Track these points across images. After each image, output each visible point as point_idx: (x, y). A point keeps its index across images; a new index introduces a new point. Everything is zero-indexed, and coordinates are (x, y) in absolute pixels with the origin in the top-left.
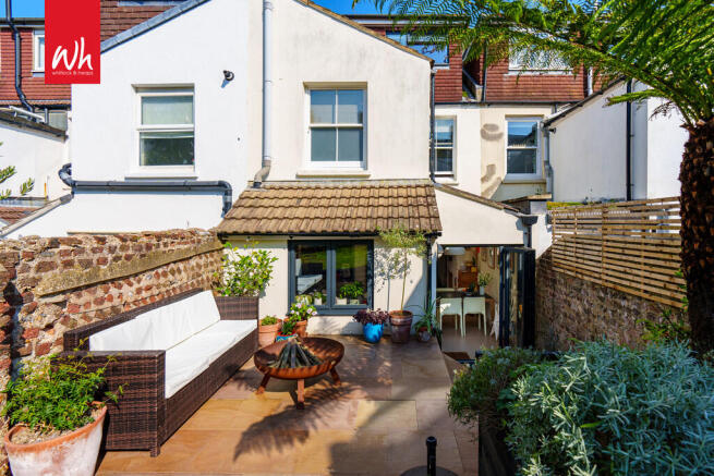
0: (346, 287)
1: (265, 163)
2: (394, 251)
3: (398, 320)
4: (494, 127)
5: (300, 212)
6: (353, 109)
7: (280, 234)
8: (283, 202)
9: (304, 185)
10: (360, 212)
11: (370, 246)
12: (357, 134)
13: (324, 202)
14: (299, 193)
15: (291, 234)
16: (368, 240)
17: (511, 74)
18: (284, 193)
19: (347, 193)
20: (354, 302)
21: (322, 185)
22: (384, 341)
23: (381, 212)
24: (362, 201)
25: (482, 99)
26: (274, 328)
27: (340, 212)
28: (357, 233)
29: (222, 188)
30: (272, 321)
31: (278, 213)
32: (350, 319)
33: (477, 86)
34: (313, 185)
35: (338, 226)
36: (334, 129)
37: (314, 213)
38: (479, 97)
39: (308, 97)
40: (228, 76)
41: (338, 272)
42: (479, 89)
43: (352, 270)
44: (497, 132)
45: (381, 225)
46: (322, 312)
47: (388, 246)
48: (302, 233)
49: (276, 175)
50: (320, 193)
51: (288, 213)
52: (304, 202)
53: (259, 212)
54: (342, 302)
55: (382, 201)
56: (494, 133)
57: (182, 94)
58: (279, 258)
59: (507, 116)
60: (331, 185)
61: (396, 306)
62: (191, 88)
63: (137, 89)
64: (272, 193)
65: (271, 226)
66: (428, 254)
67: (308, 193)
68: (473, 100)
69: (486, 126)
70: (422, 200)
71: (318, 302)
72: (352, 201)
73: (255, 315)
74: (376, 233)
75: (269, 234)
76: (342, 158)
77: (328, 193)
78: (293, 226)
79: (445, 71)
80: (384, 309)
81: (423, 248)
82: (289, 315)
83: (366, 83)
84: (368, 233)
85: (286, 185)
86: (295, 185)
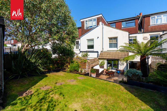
0: (115, 66)
1: (103, 49)
2: (122, 62)
3: (122, 71)
4: (146, 37)
5: (108, 56)
6: (116, 40)
7: (106, 59)
8: (106, 54)
9: (108, 52)
10: (117, 56)
11: (118, 61)
12: (116, 44)
13: (111, 54)
14: (108, 53)
15: (107, 59)
16: (118, 60)
17: (151, 26)
18: (106, 53)
19: (115, 53)
20: (116, 68)
21: (111, 52)
22: (120, 74)
23: (120, 56)
24: (117, 54)
25: (143, 32)
26: (105, 70)
27: (114, 56)
28: (116, 59)
29: (97, 52)
30: (105, 69)
31: (105, 56)
32: (115, 70)
33: (142, 29)
34: (110, 52)
35: (114, 58)
36: (112, 43)
37: (110, 56)
38: (142, 32)
39: (109, 39)
40: (98, 37)
41: (113, 64)
42: (142, 30)
43: (115, 64)
44: (147, 38)
45: (120, 58)
46: (111, 69)
47: (121, 61)
48: (109, 59)
49: (104, 50)
50: (111, 53)
51: (107, 56)
52: (109, 54)
53: (103, 56)
54: (114, 68)
55: (120, 54)
56: (146, 38)
57: (92, 40)
58: (106, 62)
59: (150, 35)
60: (112, 52)
61: (122, 69)
62: (93, 39)
63: (87, 40)
64: (104, 53)
65: (105, 58)
66: (127, 62)
67: (109, 53)
68: (141, 32)
69: (144, 37)
70: (126, 54)
71: (111, 68)
72: (115, 54)
73: (104, 68)
74: (119, 59)
75: (105, 59)
76: (114, 48)
77: (112, 53)
78: (107, 58)
79: (134, 27)
80: (120, 69)
81: (126, 62)
82: (107, 69)
83: (118, 37)
84: (118, 59)
85: (106, 52)
86: (107, 52)
